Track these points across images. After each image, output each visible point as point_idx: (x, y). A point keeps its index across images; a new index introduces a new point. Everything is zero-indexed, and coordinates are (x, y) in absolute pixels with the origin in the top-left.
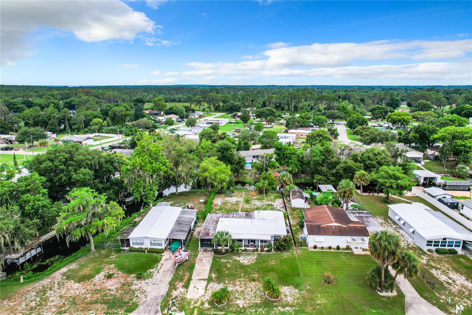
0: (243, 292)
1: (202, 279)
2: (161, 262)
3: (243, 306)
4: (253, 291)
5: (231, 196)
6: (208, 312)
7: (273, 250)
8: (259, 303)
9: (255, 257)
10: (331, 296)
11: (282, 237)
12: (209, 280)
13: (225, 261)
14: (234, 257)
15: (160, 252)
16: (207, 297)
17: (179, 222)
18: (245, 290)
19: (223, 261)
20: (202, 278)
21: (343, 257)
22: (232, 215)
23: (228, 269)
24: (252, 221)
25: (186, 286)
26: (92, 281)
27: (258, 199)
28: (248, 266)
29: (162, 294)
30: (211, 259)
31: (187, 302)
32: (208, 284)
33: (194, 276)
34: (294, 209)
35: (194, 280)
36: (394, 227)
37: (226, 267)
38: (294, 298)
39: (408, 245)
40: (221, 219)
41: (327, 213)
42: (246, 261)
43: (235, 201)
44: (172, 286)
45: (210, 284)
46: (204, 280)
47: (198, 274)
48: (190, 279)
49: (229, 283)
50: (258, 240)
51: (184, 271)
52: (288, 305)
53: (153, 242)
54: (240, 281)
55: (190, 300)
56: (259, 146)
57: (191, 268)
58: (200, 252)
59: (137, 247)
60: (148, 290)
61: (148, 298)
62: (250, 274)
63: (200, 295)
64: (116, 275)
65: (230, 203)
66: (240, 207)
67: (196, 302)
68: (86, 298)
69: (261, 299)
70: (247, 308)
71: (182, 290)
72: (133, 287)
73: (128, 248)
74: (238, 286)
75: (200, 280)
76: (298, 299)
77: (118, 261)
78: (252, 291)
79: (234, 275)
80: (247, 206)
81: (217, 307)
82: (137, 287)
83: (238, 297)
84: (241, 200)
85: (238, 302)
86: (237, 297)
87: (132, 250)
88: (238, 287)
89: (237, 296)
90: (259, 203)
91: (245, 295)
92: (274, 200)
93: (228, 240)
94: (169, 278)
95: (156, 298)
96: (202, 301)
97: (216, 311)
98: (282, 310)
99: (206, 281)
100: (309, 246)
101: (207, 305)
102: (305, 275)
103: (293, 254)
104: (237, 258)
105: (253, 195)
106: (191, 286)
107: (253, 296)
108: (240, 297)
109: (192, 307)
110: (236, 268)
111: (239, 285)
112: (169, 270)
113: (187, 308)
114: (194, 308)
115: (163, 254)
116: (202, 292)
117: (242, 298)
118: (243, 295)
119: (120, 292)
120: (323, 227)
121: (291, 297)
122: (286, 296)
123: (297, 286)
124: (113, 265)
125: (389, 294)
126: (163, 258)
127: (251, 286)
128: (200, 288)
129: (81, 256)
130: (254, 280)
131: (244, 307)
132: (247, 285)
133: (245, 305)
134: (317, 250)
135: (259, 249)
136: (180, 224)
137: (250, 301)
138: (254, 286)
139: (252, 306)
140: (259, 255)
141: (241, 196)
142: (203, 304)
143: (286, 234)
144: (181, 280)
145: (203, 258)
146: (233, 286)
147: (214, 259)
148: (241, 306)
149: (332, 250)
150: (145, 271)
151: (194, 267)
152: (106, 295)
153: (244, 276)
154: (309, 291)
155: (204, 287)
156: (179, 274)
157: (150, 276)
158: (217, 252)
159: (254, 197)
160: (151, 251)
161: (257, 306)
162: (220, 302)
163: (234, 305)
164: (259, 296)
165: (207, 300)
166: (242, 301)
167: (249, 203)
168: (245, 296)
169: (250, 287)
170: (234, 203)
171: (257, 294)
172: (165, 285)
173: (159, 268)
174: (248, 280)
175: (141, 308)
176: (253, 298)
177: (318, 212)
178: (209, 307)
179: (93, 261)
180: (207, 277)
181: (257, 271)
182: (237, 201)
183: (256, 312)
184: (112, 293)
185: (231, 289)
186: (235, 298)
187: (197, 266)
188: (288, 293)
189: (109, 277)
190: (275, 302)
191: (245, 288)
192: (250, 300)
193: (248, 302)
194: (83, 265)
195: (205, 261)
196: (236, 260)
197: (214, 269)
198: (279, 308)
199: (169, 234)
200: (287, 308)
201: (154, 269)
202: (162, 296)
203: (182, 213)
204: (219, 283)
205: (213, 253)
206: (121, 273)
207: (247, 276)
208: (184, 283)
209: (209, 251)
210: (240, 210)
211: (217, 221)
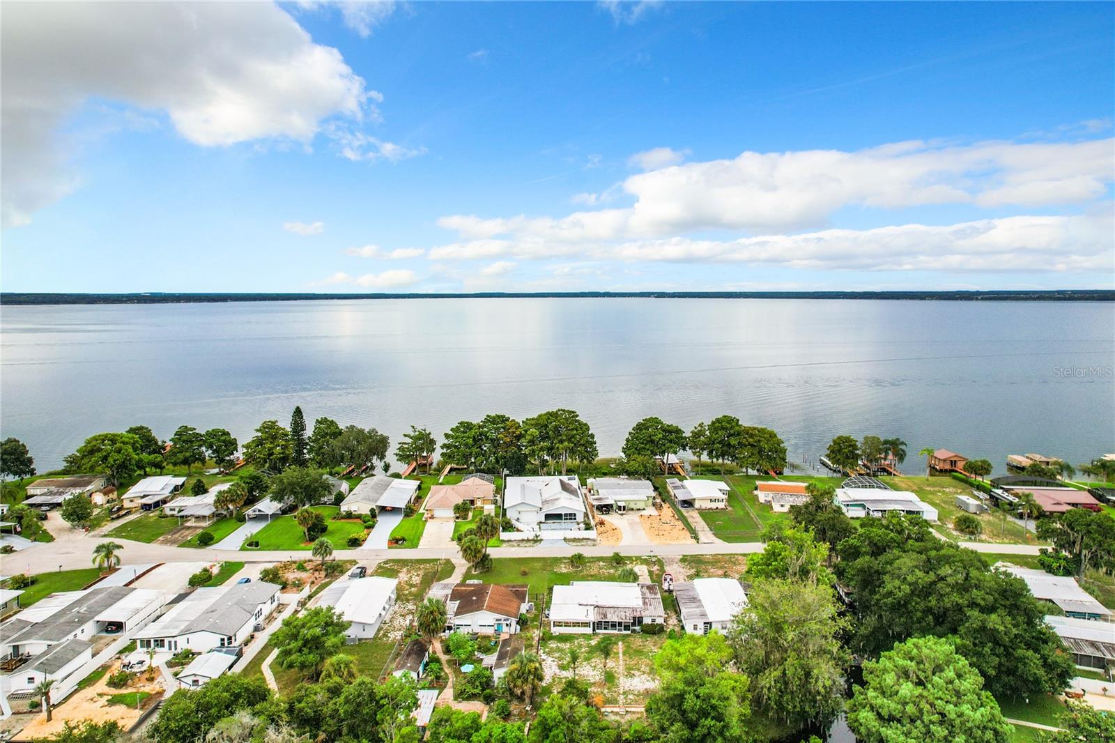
5: (648, 695)
27: (589, 685)
33: (647, 577)
43: (636, 680)
48: (651, 576)
65: (644, 673)
66: (621, 662)
90: (585, 672)
92: (554, 680)
114: (636, 561)
116: (636, 570)
143: (555, 587)
144: (657, 575)
159: (595, 690)
184: (710, 567)
210: (621, 655)
211: (644, 603)
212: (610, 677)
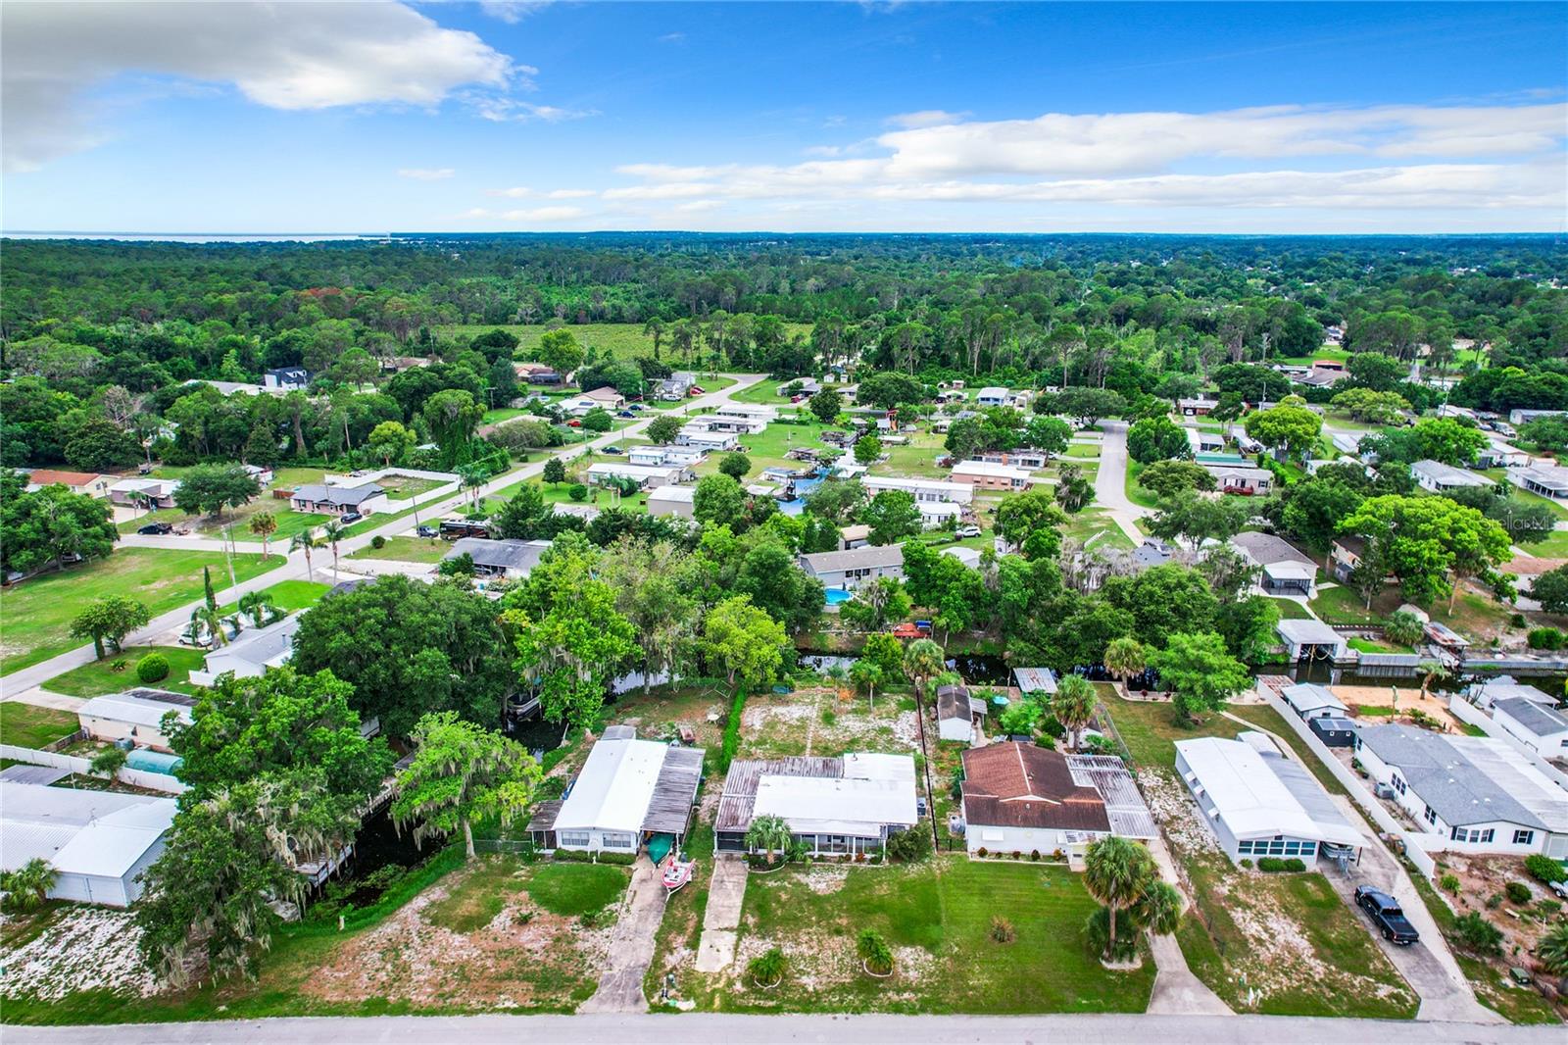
0: (814, 958)
1: (726, 929)
2: (633, 885)
3: (814, 987)
4: (836, 957)
5: (787, 703)
6: (743, 1000)
7: (884, 859)
8: (849, 983)
9: (844, 876)
10: (1002, 971)
11: (907, 828)
12: (742, 930)
13: (776, 884)
14: (795, 875)
15: (626, 861)
16: (738, 970)
17: (664, 787)
18: (818, 954)
19: (771, 884)
20: (726, 925)
21: (1044, 878)
22: (789, 766)
23: (783, 905)
24: (839, 785)
25: (693, 944)
26: (488, 930)
27: (855, 711)
28: (827, 899)
29: (643, 961)
30: (743, 879)
31: (697, 979)
32: (740, 939)
33: (709, 922)
34: (943, 745)
35: (708, 931)
36: (1181, 799)
37: (778, 901)
38: (922, 972)
39: (1202, 847)
40: (763, 779)
41: (1018, 766)
42: (823, 886)
43: (796, 716)
44: (663, 944)
45: (744, 939)
46: (731, 930)
47: (717, 918)
48: (699, 929)
49: (784, 938)
50: (851, 838)
51: (684, 908)
52: (908, 988)
53: (608, 838)
54: (809, 933)
55: (703, 975)
56: (864, 530)
57: (700, 902)
58: (717, 863)
59: (572, 848)
60: (612, 953)
61: (615, 971)
62: (831, 917)
63: (724, 964)
64: (536, 918)
65: (784, 723)
66: (810, 736)
67: (716, 981)
68: (485, 968)
69: (852, 974)
70: (823, 992)
71: (685, 953)
72: (580, 946)
73: (552, 851)
74: (804, 945)
75: (721, 930)
76: (931, 975)
77: (533, 883)
78: (833, 956)
79: (796, 918)
80: (827, 734)
81: (760, 991)
82: (587, 945)
83: (805, 969)
84: (813, 713)
85: (805, 980)
86: (802, 970)
87: (561, 856)
88: (804, 948)
89: (801, 967)
90: (858, 724)
91: (819, 965)
92: (896, 714)
93: (783, 838)
94: (653, 926)
95: (630, 972)
96: (729, 978)
97: (760, 998)
98: (895, 998)
99: (735, 933)
100: (970, 849)
101: (739, 986)
102: (952, 921)
103: (930, 869)
104: (801, 877)
105: (843, 700)
106: (704, 945)
107: (835, 967)
108: (809, 970)
109: (708, 990)
110: (799, 903)
111: (806, 942)
112: (651, 905)
113: (698, 991)
114: (714, 991)
115: (633, 867)
116: (727, 957)
117: (814, 972)
118: (815, 966)
119: (553, 955)
120: (1004, 804)
121: (916, 970)
122: (906, 968)
123: (931, 947)
124: (525, 894)
125: (1126, 966)
126: (636, 877)
127: (832, 946)
128: (723, 950)
129: (449, 871)
130: (838, 932)
131: (816, 991)
132: (823, 942)
133: (818, 987)
134: (985, 860)
135: (854, 856)
136: (667, 790)
137: (830, 979)
138: (838, 946)
139: (833, 989)
140: (853, 870)
141: (813, 703)
142: (730, 983)
143: (914, 821)
144: (681, 930)
145: (725, 878)
146: (794, 946)
147: (750, 880)
148: (811, 989)
149: (1022, 861)
150: (599, 907)
151: (706, 899)
152: (524, 962)
153: (818, 922)
154: (955, 958)
155: (732, 948)
156: (674, 916)
157: (612, 920)
158: (756, 862)
159: (847, 706)
160: (606, 858)
161: (843, 987)
162: (766, 981)
163: (795, 985)
164: (849, 968)
165: (738, 976)
166: (813, 978)
167: (832, 724)
168: (819, 968)
169: (830, 947)
170: (794, 722)
171: (845, 963)
172: (646, 943)
173: (628, 900)
174: (826, 930)
175: (604, 991)
176: (836, 973)
177: (998, 763)
178: (744, 990)
179: (477, 881)
180: (736, 924)
181: (847, 911)
182: (801, 719)
183: (842, 1001)
184: (537, 957)
185: (789, 951)
186: (799, 971)
187: (712, 898)
188: (911, 963)
189: (524, 921)
190: (882, 981)
191: (820, 950)
192: (829, 976)
193: (825, 980)
194: (458, 893)
195: (730, 886)
196: (799, 884)
197: (751, 905)
198: (890, 994)
199: (646, 820)
200: (906, 995)
201: (619, 904)
202: (644, 966)
203: (671, 758)
204: (763, 938)
205: (747, 865)
206: (547, 913)
207: (823, 923)
208: (686, 937)
209: (738, 859)
210: (809, 745)
211: (755, 785)
212: (828, 718)
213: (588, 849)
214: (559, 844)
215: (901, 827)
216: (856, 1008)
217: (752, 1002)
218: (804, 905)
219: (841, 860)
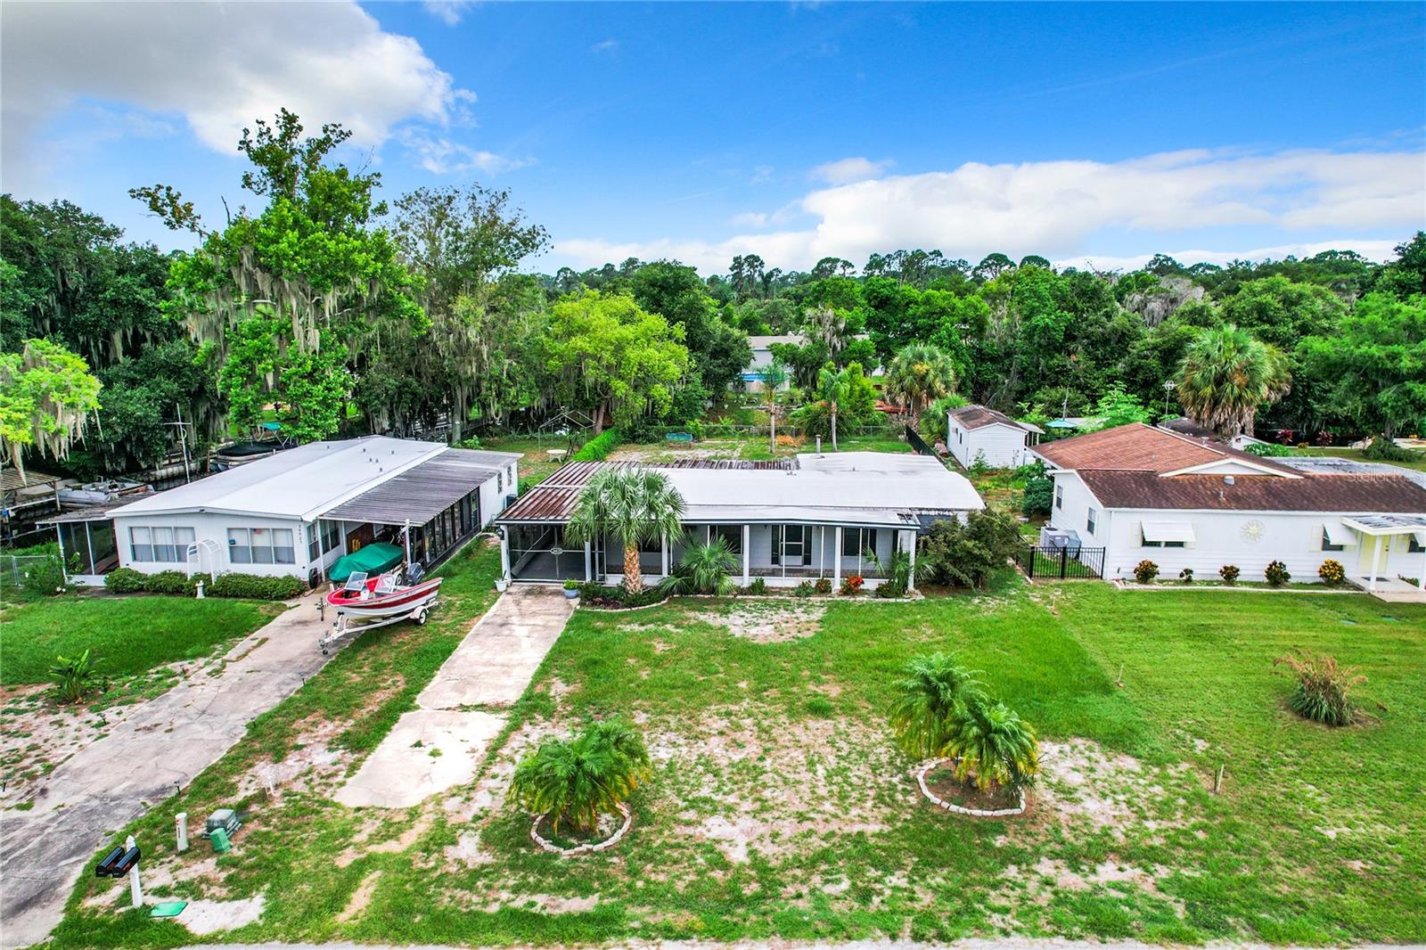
0: (751, 771)
1: (482, 707)
2: (265, 631)
3: (752, 853)
4: (819, 767)
5: (689, 448)
6: (467, 895)
7: (911, 587)
8: (879, 835)
9: (819, 614)
11: (963, 520)
12: (528, 709)
13: (643, 629)
14: (692, 614)
15: (274, 593)
16: (482, 800)
18: (761, 759)
19: (631, 628)
20: (484, 700)
23: (655, 662)
24: (791, 473)
25: (361, 743)
28: (776, 651)
29: (168, 778)
30: (558, 623)
31: (323, 825)
32: (515, 727)
33: (435, 693)
35: (424, 710)
37: (644, 655)
38: (1128, 803)
42: (764, 631)
43: (705, 454)
45: (527, 728)
46: (497, 708)
47: (463, 684)
48: (399, 707)
49: (653, 725)
50: (830, 529)
51: (378, 668)
52: (1095, 850)
53: (242, 540)
54: (728, 714)
55: (350, 817)
57: (428, 658)
58: (503, 598)
59: (151, 568)
62: (793, 681)
63: (441, 786)
67: (391, 830)
69: (886, 811)
70: (786, 866)
71: (322, 758)
73: (97, 581)
74: (714, 741)
75: (464, 708)
76: (1165, 810)
78: (811, 763)
79: (691, 686)
81: (544, 865)
83: (718, 797)
84: (733, 454)
85: (715, 827)
86: (705, 801)
87: (125, 586)
88: (715, 746)
89: (705, 792)
91: (765, 786)
94: (263, 701)
95: (96, 810)
96: (441, 824)
97: (536, 889)
98: (1071, 881)
99: (505, 715)
100: (1110, 571)
101: (468, 850)
102: (1146, 686)
104: (712, 618)
105: (785, 445)
106: (395, 741)
107: (822, 792)
108: (731, 799)
109: (345, 860)
110: (703, 659)
111: (722, 733)
112: (288, 662)
113: (303, 867)
114: (365, 864)
115: (288, 602)
117: (747, 806)
118: (753, 790)
120: (1174, 479)
121: (1104, 796)
122: (1067, 793)
123: (1118, 740)
126: (283, 618)
127: (804, 740)
128: (453, 753)
130: (819, 710)
131: (760, 866)
132: (775, 732)
133: (767, 850)
134: (1157, 586)
135: (837, 584)
137: (808, 825)
138: (822, 740)
139: (824, 856)
140: (837, 608)
141: (733, 448)
142: (441, 838)
143: (978, 505)
144: (341, 710)
145: (515, 620)
146: (682, 741)
147: (576, 622)
148: (738, 856)
149: (1247, 587)
150: (138, 667)
151: (447, 653)
153: (757, 694)
154: (1216, 766)
155: (482, 748)
156: (339, 681)
158: (592, 596)
159: (792, 448)
160: (228, 589)
161: (860, 852)
162: (569, 828)
163: (679, 846)
164: (872, 793)
165: (477, 818)
166: (746, 822)
168: (767, 794)
169: (798, 744)
171: (854, 780)
173: (230, 655)
174: (781, 707)
176: (827, 806)
178: (487, 858)
180: (512, 698)
181: (834, 671)
183: (865, 896)
185: (664, 754)
186: (693, 804)
187: (467, 649)
188: (1076, 779)
190: (999, 827)
191: (766, 751)
192: (801, 818)
193: (788, 829)
195: (521, 632)
196: (704, 627)
197: (568, 663)
198: (1046, 868)
200: (1108, 872)
201: (200, 662)
202: (158, 792)
203: (445, 458)
205: (575, 602)
207: (772, 694)
208: (352, 722)
209: (558, 593)
213: (189, 568)
214: (125, 559)
215: (949, 516)
216: (926, 918)
217: (503, 898)
218: (716, 662)
219: (803, 591)
